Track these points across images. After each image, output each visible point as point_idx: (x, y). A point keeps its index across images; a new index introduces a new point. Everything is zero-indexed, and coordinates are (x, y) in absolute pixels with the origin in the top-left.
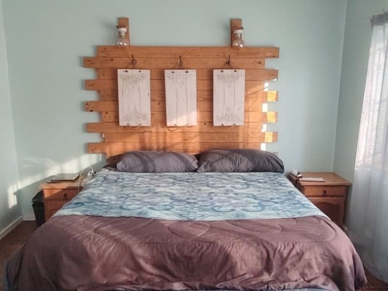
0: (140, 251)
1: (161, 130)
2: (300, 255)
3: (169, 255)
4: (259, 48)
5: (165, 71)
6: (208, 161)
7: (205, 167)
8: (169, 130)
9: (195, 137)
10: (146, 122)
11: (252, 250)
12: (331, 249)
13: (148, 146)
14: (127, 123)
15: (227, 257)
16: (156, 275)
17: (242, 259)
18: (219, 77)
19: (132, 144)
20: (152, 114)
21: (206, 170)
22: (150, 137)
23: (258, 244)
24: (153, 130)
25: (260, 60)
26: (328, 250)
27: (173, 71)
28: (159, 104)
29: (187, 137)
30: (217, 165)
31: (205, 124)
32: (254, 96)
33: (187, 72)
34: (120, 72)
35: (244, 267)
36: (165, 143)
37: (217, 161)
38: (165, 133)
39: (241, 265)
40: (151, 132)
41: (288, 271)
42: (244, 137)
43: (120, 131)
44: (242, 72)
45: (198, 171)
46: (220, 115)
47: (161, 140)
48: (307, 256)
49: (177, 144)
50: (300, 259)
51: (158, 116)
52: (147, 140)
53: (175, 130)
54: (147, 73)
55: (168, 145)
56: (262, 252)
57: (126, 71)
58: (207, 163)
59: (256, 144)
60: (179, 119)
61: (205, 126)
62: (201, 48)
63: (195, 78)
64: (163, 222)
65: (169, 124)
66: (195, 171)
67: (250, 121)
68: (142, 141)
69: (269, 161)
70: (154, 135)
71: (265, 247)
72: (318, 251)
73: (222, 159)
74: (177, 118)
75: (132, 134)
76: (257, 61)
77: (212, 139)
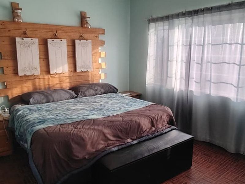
0: (107, 131)
1: (46, 77)
2: (161, 117)
3: (118, 129)
4: (96, 29)
5: (48, 39)
6: (82, 92)
7: (81, 95)
8: (50, 76)
9: (66, 79)
10: (37, 72)
11: (146, 119)
12: (169, 113)
13: (38, 87)
14: (24, 74)
15: (139, 125)
16: (115, 141)
17: (144, 124)
18: (79, 44)
19: (27, 87)
20: (40, 67)
21: (82, 96)
22: (39, 82)
23: (147, 117)
24: (41, 77)
25: (97, 35)
27: (53, 39)
28: (44, 60)
29: (62, 80)
30: (87, 93)
31: (71, 71)
32: (95, 54)
33: (61, 41)
34: (18, 39)
35: (145, 127)
36: (49, 84)
37: (86, 91)
38: (49, 78)
39: (144, 126)
40: (39, 78)
41: (158, 125)
42: (91, 77)
43: (18, 80)
44: (90, 41)
45: (78, 97)
46: (80, 66)
47: (46, 83)
48: (163, 118)
49: (56, 84)
50: (161, 119)
51: (44, 68)
52: (37, 84)
53: (55, 76)
54: (36, 40)
55: (51, 86)
56: (149, 120)
57: (23, 39)
58: (81, 93)
59: (98, 80)
60: (58, 69)
61: (72, 73)
62: (67, 27)
63: (66, 44)
65: (51, 72)
66: (76, 97)
67: (94, 68)
68: (34, 85)
69: (110, 87)
70: (42, 80)
71: (150, 117)
72: (165, 114)
73: (88, 89)
74: (56, 68)
75: (27, 80)
76: (96, 36)
77: (76, 80)
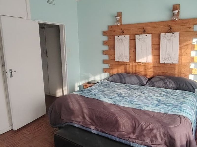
1: (134, 64)
2: (151, 130)
4: (190, 19)
5: (136, 35)
6: (152, 81)
7: (149, 84)
8: (138, 64)
9: (151, 68)
10: (127, 60)
11: (129, 122)
13: (128, 71)
14: (118, 60)
15: (117, 122)
17: (123, 125)
18: (164, 37)
19: (121, 70)
20: (130, 56)
21: (149, 86)
22: (129, 67)
23: (133, 120)
24: (131, 64)
25: (190, 26)
26: (168, 132)
27: (139, 35)
28: (133, 51)
29: (146, 68)
30: (156, 84)
31: (156, 62)
32: (186, 47)
33: (146, 35)
34: (116, 37)
35: (124, 128)
36: (136, 70)
37: (156, 81)
38: (136, 66)
39: (122, 127)
40: (129, 65)
43: (116, 64)
44: (177, 34)
45: (145, 85)
46: (164, 58)
47: (134, 69)
48: (155, 131)
49: (141, 71)
51: (133, 57)
52: (128, 69)
53: (141, 64)
54: (128, 37)
55: (137, 72)
56: (133, 124)
57: (119, 36)
58: (151, 82)
59: (186, 75)
60: (142, 59)
61: (156, 63)
62: (155, 23)
63: (151, 38)
64: (104, 103)
65: (137, 61)
66: (144, 85)
67: (183, 61)
68: (125, 69)
69: (186, 84)
70: (131, 66)
71: (135, 122)
74: (141, 58)
75: (121, 65)
76: (188, 27)
